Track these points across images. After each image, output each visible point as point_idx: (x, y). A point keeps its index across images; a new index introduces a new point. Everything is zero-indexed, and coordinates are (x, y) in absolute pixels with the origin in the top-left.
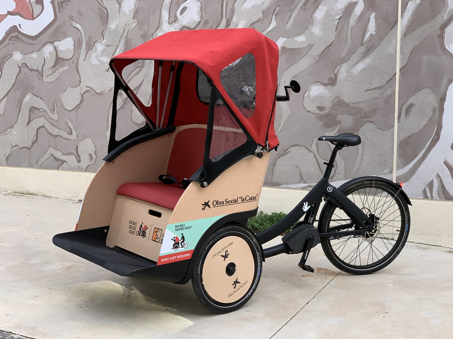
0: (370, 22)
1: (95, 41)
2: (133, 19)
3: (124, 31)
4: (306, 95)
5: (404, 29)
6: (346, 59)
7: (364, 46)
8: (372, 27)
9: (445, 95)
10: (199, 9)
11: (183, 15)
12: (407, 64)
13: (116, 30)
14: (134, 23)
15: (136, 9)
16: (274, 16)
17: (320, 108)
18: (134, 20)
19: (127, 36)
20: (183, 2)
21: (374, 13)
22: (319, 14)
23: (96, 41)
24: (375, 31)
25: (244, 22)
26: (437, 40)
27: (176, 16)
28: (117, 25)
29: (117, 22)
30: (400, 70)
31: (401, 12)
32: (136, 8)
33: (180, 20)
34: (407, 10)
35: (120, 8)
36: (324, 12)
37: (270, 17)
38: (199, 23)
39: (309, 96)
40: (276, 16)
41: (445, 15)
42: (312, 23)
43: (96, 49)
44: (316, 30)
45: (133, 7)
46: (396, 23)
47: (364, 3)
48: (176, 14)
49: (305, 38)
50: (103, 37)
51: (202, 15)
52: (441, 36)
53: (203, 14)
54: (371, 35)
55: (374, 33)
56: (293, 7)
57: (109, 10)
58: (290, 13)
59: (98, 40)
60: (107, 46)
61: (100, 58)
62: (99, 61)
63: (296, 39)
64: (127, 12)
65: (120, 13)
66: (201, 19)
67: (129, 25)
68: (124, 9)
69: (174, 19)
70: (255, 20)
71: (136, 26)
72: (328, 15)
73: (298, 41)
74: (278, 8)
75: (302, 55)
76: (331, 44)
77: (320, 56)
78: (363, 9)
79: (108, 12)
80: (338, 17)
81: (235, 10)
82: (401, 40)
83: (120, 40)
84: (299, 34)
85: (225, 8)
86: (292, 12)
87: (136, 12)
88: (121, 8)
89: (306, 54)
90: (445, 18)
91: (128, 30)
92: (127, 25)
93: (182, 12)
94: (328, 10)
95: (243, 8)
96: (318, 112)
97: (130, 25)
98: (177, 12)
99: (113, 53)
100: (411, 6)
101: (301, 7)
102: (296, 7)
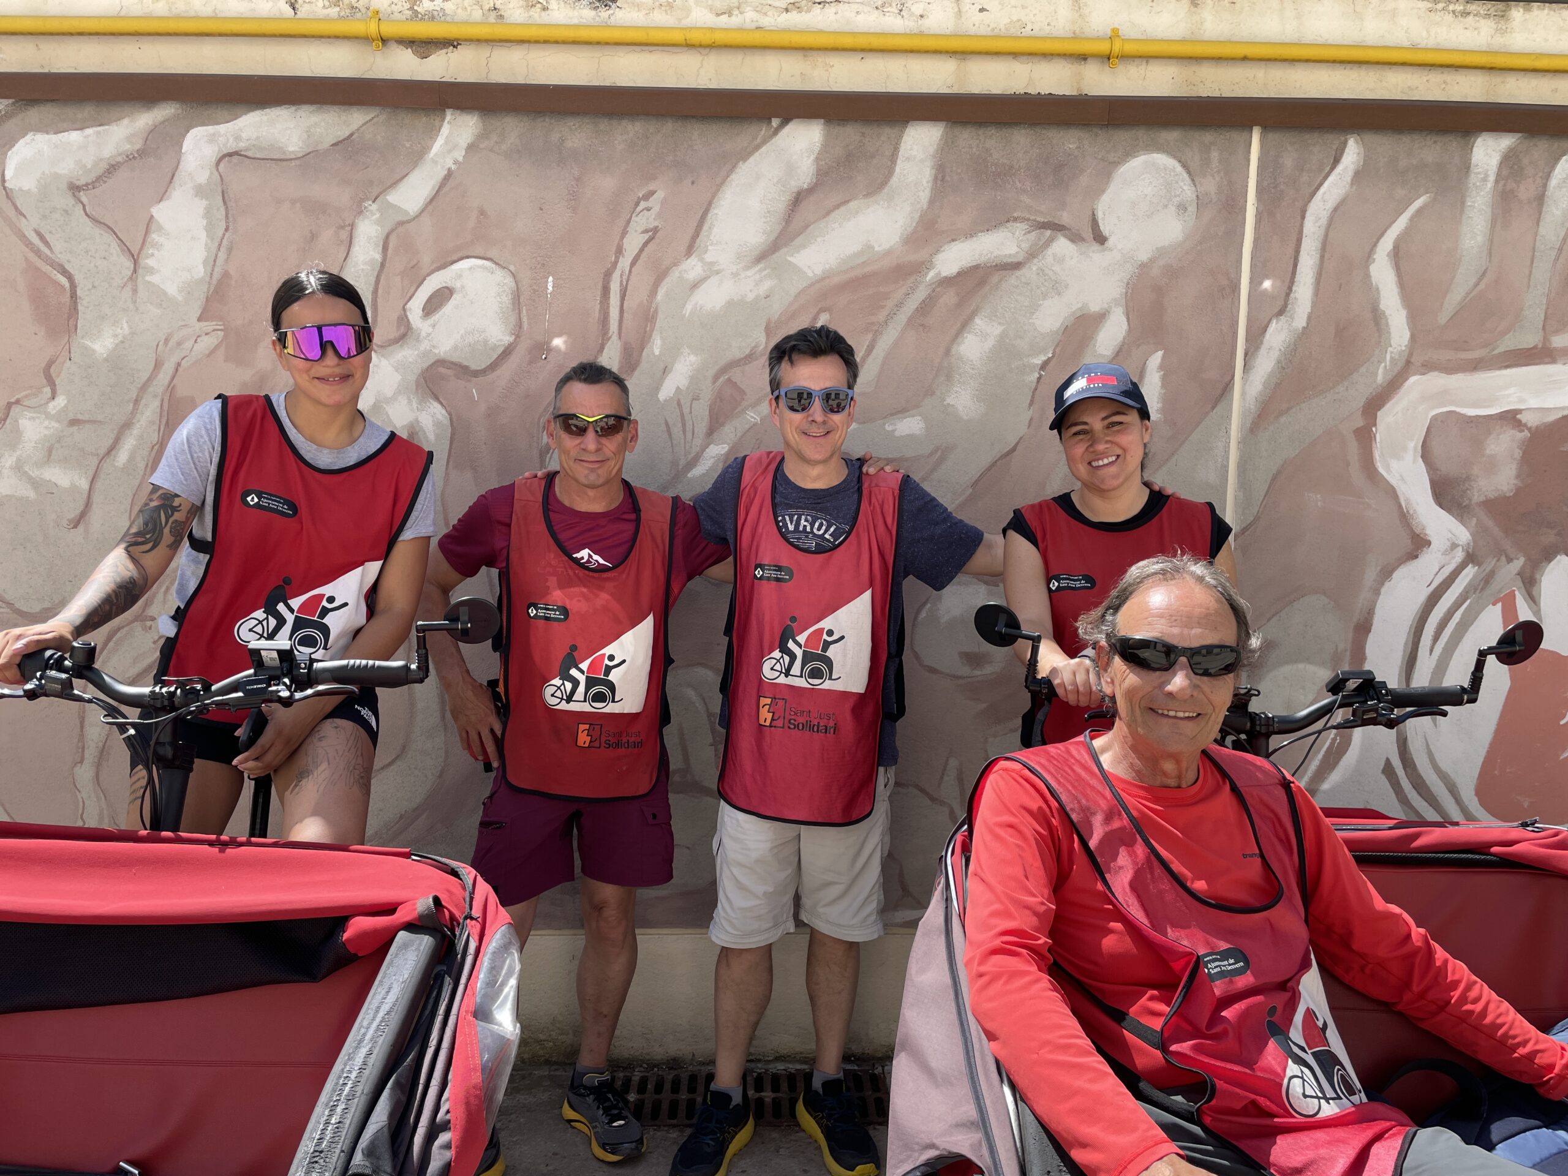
0: (1147, 379)
1: (13, 400)
2: (199, 320)
3: (158, 365)
4: (923, 614)
5: (1252, 404)
9: (1370, 613)
10: (506, 299)
11: (436, 317)
12: (1257, 518)
13: (116, 361)
14: (205, 338)
15: (214, 282)
17: (974, 660)
18: (207, 326)
19: (171, 388)
20: (438, 269)
21: (1160, 353)
23: (18, 402)
24: (1162, 410)
25: (693, 358)
26: (1353, 448)
27: (403, 320)
28: (122, 342)
29: (124, 329)
31: (1246, 354)
32: (217, 275)
33: (423, 334)
34: (1263, 351)
35: (135, 271)
36: (990, 342)
38: (507, 352)
39: (934, 618)
41: (1381, 371)
42: (949, 377)
43: (18, 433)
45: (200, 272)
46: (1227, 387)
47: (1128, 319)
48: (404, 310)
49: (922, 425)
50: (52, 383)
51: (520, 325)
52: (1365, 435)
53: (525, 320)
57: (78, 278)
59: (26, 396)
60: (74, 422)
61: (34, 473)
62: (35, 484)
63: (888, 428)
64: (172, 289)
65: (135, 291)
66: (518, 336)
67: (179, 344)
68: (154, 279)
69: (398, 327)
70: (738, 354)
71: (217, 347)
72: (1004, 350)
73: (897, 434)
76: (1014, 449)
78: (1124, 338)
79: (73, 287)
80: (1039, 360)
81: (656, 311)
82: (1243, 442)
83: (137, 402)
85: (618, 303)
86: (877, 334)
87: (216, 291)
88: (140, 271)
90: (1380, 378)
91: (179, 364)
92: (172, 343)
93: (433, 305)
94: (1003, 336)
95: (689, 308)
96: (965, 671)
97: (189, 344)
98: (408, 306)
99: (102, 451)
100: (1277, 336)
101: (910, 320)
102: (890, 317)
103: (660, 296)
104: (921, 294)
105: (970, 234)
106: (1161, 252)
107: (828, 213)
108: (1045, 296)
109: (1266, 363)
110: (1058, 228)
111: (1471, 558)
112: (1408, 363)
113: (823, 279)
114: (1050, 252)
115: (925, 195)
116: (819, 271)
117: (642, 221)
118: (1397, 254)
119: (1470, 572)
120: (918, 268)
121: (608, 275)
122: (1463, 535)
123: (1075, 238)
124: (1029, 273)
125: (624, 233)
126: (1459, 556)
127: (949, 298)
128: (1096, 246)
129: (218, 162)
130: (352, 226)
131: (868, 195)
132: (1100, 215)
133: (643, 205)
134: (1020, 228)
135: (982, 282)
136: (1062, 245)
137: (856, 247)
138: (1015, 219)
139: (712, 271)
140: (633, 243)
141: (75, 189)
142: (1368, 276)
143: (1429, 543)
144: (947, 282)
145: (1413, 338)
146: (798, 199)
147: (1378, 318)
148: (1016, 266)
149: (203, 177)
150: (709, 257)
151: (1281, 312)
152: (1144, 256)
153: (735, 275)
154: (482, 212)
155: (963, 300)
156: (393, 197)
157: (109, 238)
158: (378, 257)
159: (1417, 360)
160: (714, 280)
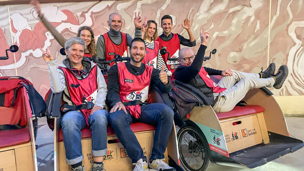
0: (257, 24)
4: (228, 56)
5: (272, 27)
6: (247, 40)
7: (255, 34)
8: (258, 27)
9: (288, 53)
10: (175, 19)
12: (273, 42)
13: (130, 30)
16: (213, 22)
17: (235, 62)
21: (259, 21)
22: (234, 21)
24: (260, 28)
25: (198, 25)
26: (286, 31)
28: (130, 28)
29: (130, 26)
30: (270, 44)
31: (271, 20)
34: (273, 20)
35: (132, 19)
36: (236, 21)
37: (211, 23)
38: (175, 26)
39: (229, 56)
40: (214, 22)
42: (231, 25)
44: (233, 28)
46: (268, 24)
47: (255, 17)
49: (228, 32)
51: (177, 23)
52: (287, 30)
54: (258, 30)
55: (259, 29)
56: (222, 18)
58: (221, 21)
63: (223, 32)
65: (132, 21)
70: (204, 24)
72: (238, 21)
74: (215, 19)
75: (226, 39)
76: (240, 34)
77: (235, 39)
78: (254, 19)
80: (243, 22)
81: (194, 19)
82: (271, 32)
84: (225, 30)
89: (228, 39)
90: (289, 22)
94: (238, 20)
95: (197, 19)
96: (234, 63)
100: (275, 18)
101: (226, 18)
102: (223, 18)
103: (194, 17)
104: (227, 15)
105: (234, 7)
106: (259, 8)
107: (215, 6)
108: (244, 14)
109: (273, 21)
110: (245, 5)
111: (302, 46)
112: (292, 20)
113: (214, 14)
114: (244, 9)
115: (228, 3)
116: (214, 13)
117: (192, 9)
118: (290, 6)
119: (302, 47)
120: (227, 12)
121: (187, 15)
122: (301, 43)
123: (247, 7)
124: (241, 11)
125: (190, 10)
126: (300, 45)
127: (231, 15)
128: (250, 8)
129: (142, 5)
130: (157, 12)
131: (220, 3)
132: (251, 4)
133: (192, 6)
134: (240, 6)
135: (235, 13)
136: (246, 7)
137: (219, 10)
138: (240, 5)
139: (200, 14)
140: (190, 11)
141: (125, 10)
142: (287, 9)
143: (296, 44)
144: (231, 13)
145: (293, 17)
146: (211, 4)
147: (288, 14)
148: (240, 11)
149: (139, 7)
150: (200, 12)
151: (275, 14)
152: (257, 8)
153: (203, 14)
154: (172, 9)
155: (233, 15)
156: (161, 8)
157: (129, 15)
158: (160, 15)
159: (294, 20)
160: (201, 15)
